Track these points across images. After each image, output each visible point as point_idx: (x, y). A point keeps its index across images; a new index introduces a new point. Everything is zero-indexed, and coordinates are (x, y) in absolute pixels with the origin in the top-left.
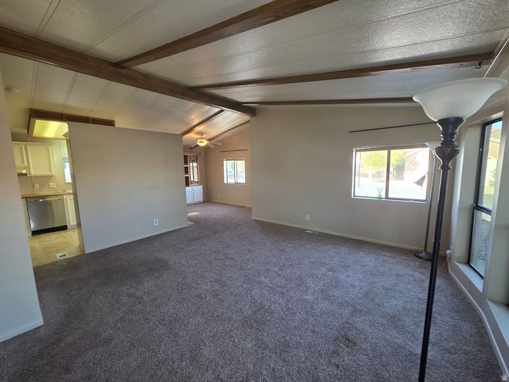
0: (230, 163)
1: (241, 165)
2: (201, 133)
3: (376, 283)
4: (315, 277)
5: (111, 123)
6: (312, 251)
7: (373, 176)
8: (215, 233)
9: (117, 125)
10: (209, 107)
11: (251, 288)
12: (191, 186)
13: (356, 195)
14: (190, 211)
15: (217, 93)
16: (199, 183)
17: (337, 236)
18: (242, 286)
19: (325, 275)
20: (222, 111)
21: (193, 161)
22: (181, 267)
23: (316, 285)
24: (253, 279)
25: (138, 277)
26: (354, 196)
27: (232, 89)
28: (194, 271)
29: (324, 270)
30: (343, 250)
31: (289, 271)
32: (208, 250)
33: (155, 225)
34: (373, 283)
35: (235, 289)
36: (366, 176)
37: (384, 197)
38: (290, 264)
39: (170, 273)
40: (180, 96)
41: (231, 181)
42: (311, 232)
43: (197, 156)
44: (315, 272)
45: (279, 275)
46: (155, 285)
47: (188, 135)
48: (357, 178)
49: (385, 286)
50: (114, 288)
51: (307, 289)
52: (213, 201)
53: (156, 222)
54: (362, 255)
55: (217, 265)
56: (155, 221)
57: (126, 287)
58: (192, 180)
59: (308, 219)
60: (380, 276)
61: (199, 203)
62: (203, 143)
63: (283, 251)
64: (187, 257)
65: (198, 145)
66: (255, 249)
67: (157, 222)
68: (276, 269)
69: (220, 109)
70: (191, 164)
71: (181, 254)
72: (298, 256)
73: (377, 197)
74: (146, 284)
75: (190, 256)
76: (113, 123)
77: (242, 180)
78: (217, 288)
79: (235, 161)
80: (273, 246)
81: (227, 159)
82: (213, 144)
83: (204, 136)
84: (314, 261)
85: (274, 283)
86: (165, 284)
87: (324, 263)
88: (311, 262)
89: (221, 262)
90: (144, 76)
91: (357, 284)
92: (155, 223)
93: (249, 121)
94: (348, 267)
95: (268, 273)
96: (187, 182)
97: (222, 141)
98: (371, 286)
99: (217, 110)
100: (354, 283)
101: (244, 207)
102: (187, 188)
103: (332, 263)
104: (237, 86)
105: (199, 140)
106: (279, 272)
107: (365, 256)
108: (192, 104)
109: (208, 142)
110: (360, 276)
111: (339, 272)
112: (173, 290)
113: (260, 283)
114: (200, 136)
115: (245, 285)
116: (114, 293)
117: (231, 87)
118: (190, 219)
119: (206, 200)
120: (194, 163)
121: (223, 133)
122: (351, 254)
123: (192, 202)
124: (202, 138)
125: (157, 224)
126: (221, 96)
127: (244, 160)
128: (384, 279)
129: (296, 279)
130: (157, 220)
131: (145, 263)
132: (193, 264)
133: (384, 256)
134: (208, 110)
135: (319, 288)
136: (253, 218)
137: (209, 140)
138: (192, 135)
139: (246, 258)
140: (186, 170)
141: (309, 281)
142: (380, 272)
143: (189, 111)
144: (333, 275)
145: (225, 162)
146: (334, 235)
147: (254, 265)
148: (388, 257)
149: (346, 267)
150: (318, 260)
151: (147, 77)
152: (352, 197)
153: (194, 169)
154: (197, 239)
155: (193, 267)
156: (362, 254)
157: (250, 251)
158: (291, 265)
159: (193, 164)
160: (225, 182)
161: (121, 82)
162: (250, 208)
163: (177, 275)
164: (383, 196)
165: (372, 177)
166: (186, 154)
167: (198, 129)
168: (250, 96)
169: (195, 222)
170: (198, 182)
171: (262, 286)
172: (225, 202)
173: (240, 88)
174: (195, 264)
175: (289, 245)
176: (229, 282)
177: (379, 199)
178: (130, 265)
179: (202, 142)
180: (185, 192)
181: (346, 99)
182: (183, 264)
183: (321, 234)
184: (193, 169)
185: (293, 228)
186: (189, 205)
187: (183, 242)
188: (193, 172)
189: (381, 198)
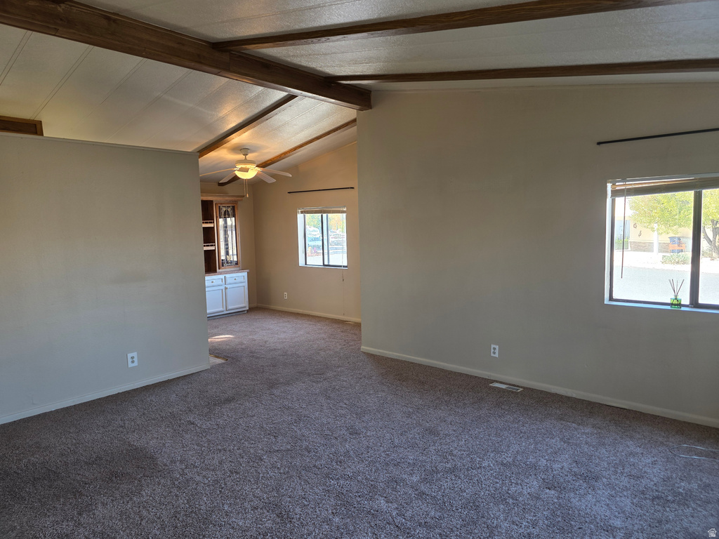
0: (313, 219)
1: (338, 223)
2: (243, 149)
3: (667, 522)
4: (511, 501)
5: (33, 128)
6: (506, 433)
7: (664, 248)
8: (272, 385)
9: (47, 132)
10: (261, 88)
11: (351, 528)
12: (221, 274)
13: (615, 296)
14: (215, 331)
15: (278, 55)
16: (240, 264)
17: (569, 398)
18: (328, 521)
19: (538, 498)
20: (291, 97)
21: (226, 215)
22: (186, 471)
23: (513, 523)
24: (359, 503)
25: (81, 494)
26: (611, 298)
27: (312, 46)
28: (217, 481)
29: (534, 484)
30: (585, 434)
31: (446, 484)
32: (254, 428)
33: (131, 365)
34: (660, 522)
35: (311, 528)
36: (644, 247)
37: (688, 303)
38: (449, 465)
39: (159, 484)
40: (193, 64)
41: (315, 260)
42: (504, 386)
43: (236, 202)
44: (513, 489)
45: (421, 495)
46: (122, 513)
47: (213, 155)
48: (617, 254)
49: (691, 530)
50: (25, 520)
51: (491, 532)
52: (273, 307)
53: (132, 358)
54: (632, 448)
55: (273, 467)
56: (130, 355)
57: (52, 519)
58: (223, 257)
59: (497, 355)
60: (679, 504)
61: (238, 313)
62: (251, 173)
63: (432, 432)
64: (202, 446)
65: (236, 178)
66: (365, 427)
67: (136, 359)
68: (415, 479)
69: (285, 94)
70: (221, 221)
71: (188, 436)
72: (470, 445)
73: (669, 301)
74: (100, 511)
75: (209, 441)
76: (38, 127)
77: (339, 258)
78: (269, 524)
79: (325, 215)
80: (409, 421)
81: (308, 209)
82: (273, 176)
83: (250, 156)
84: (510, 460)
85: (409, 514)
86: (144, 513)
87: (535, 466)
88: (503, 464)
89: (281, 459)
90: (108, 19)
91: (618, 523)
92: (130, 360)
93: (355, 120)
94: (596, 479)
95: (394, 489)
96: (211, 263)
97: (294, 168)
98: (654, 531)
99: (279, 94)
100: (611, 521)
101: (343, 322)
102: (209, 279)
103: (556, 466)
104: (323, 39)
105: (239, 166)
106: (423, 488)
107: (639, 450)
108: (220, 81)
109: (259, 169)
110: (627, 503)
111: (574, 490)
112: (163, 528)
113: (374, 513)
114: (241, 157)
115: (337, 519)
116: (23, 533)
117: (310, 40)
118: (216, 351)
119: (254, 305)
120: (228, 219)
121: (295, 149)
122: (604, 444)
123: (221, 309)
124: (245, 161)
125: (136, 364)
126: (287, 62)
127: (343, 212)
128: (688, 511)
129: (464, 507)
130: (135, 354)
131: (101, 459)
132: (216, 462)
133: (689, 451)
134: (258, 96)
135: (521, 531)
136: (364, 348)
137: (263, 165)
138: (222, 155)
139: (342, 450)
140: (209, 236)
141: (497, 511)
142: (680, 494)
143: (215, 99)
144: (558, 498)
145: (300, 217)
146: (561, 396)
147: (361, 467)
148: (700, 454)
149: (591, 478)
150: (519, 458)
151: (115, 21)
152: (606, 301)
153: (229, 233)
154: (228, 400)
155: (213, 470)
156: (632, 446)
157: (354, 432)
158: (452, 470)
159: (226, 222)
160: (301, 263)
161: (55, 32)
162: (358, 325)
163: (175, 491)
164: (686, 300)
165: (660, 251)
166: (209, 198)
167: (236, 139)
168: (356, 62)
169: (225, 358)
170: (237, 263)
171: (378, 522)
172: (301, 311)
173: (331, 44)
174: (220, 463)
175: (449, 419)
176: (298, 510)
177: (676, 308)
178: (66, 464)
179: (246, 170)
180: (205, 287)
181: (587, 63)
182: (191, 462)
183: (529, 392)
184: (226, 232)
185: (461, 374)
186: (213, 318)
187: (195, 407)
188: (226, 240)
189: (680, 305)
